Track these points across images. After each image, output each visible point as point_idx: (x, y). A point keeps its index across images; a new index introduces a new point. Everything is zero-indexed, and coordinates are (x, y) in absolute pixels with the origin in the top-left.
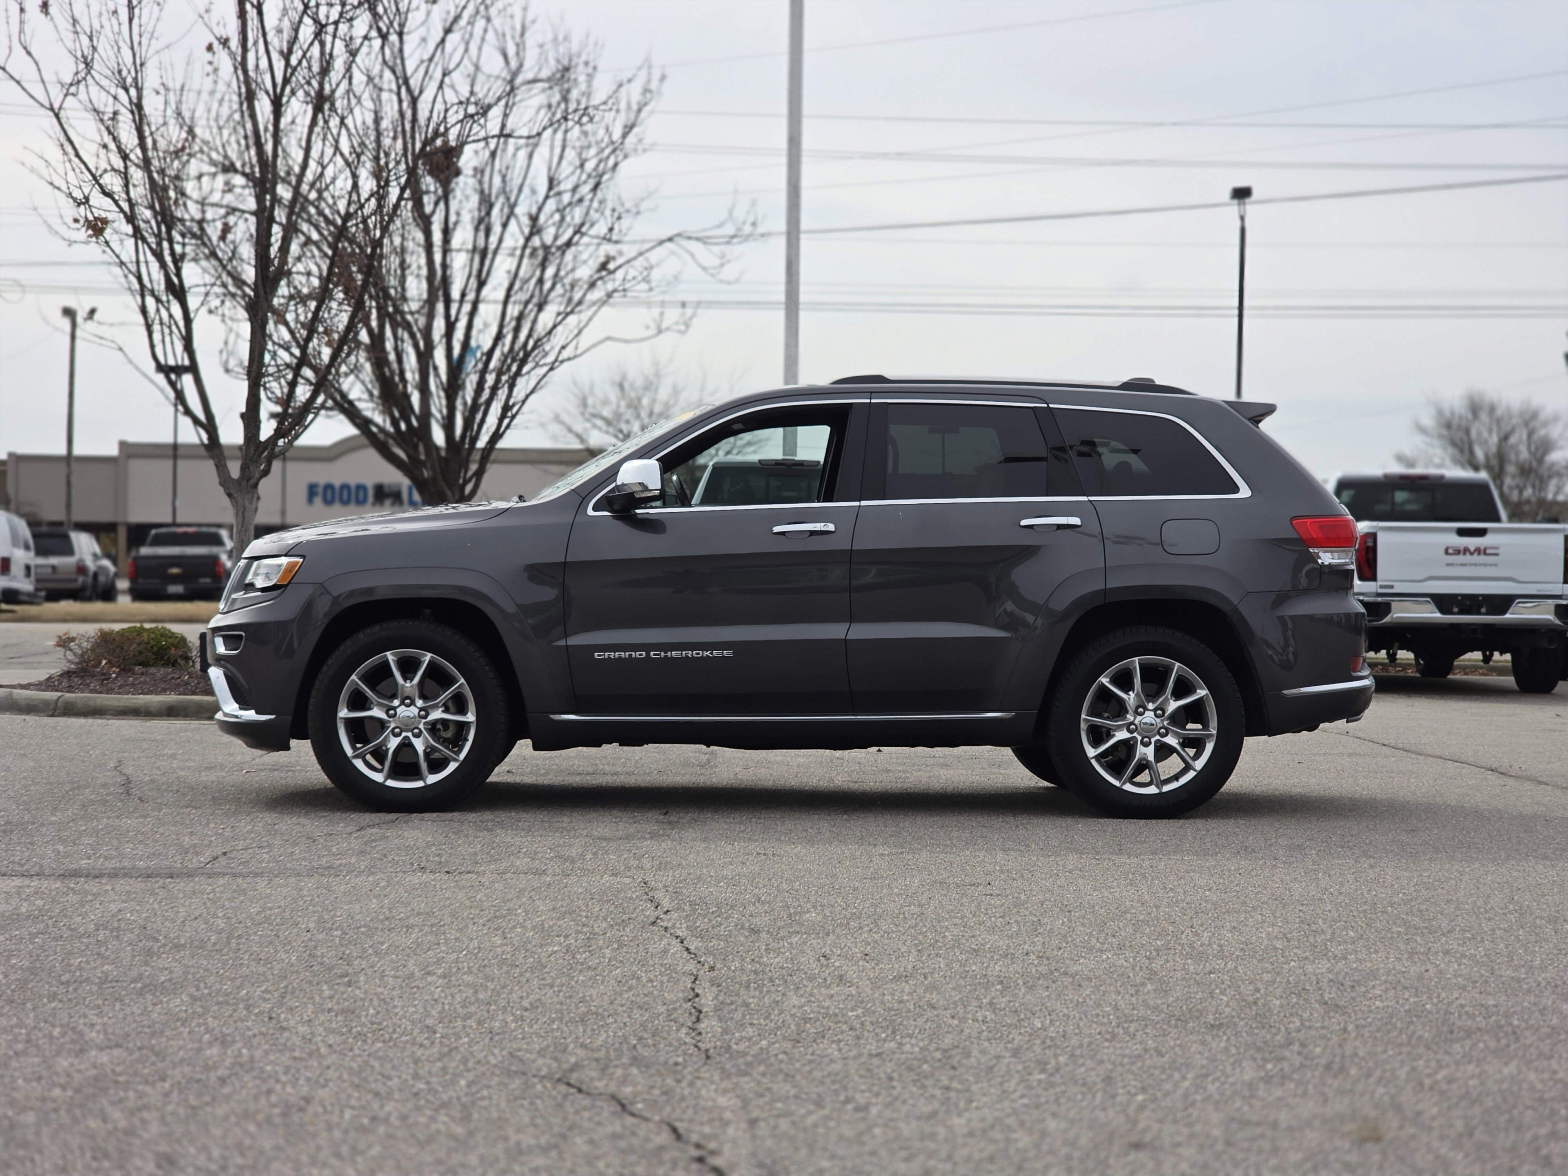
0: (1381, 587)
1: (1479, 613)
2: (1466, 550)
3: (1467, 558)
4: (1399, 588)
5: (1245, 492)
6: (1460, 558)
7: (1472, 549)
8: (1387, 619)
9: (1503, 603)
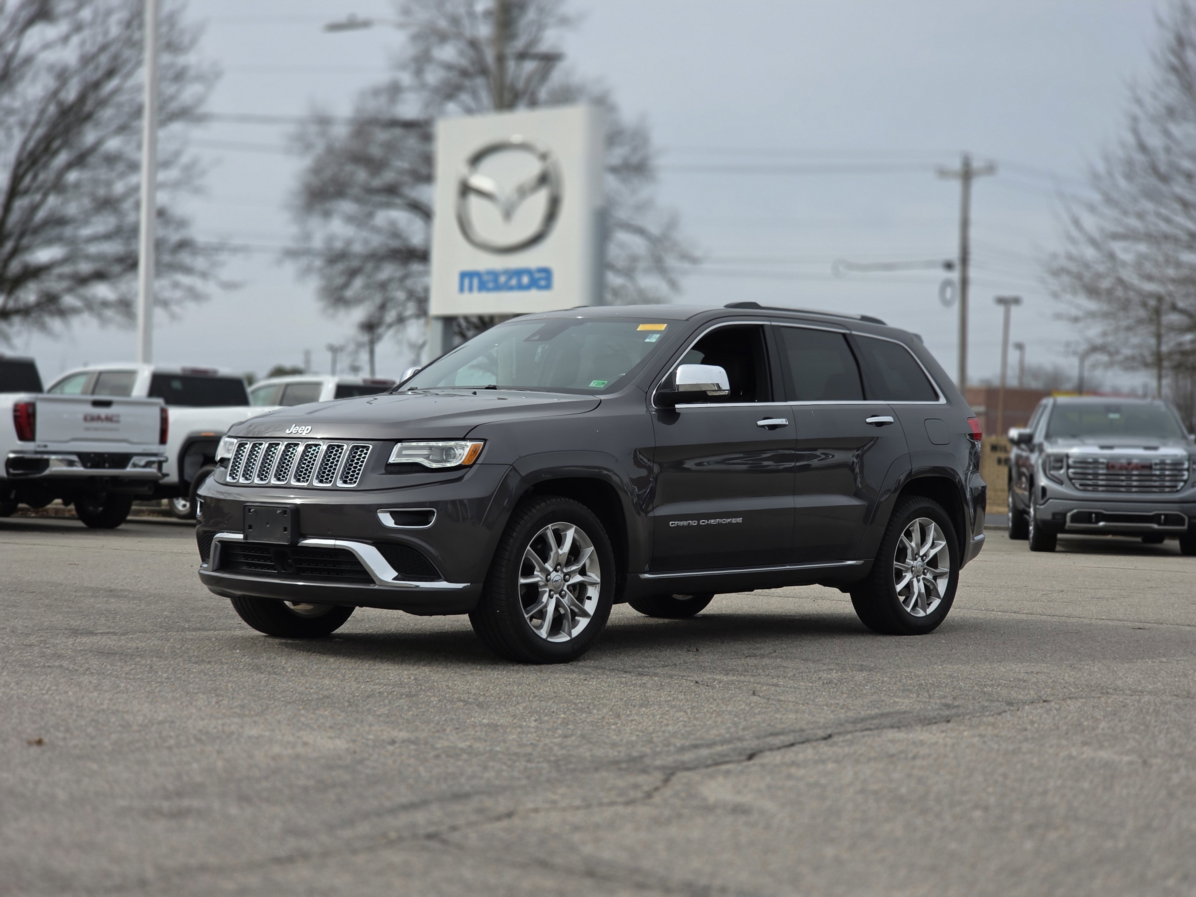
0: (39, 446)
1: (104, 467)
2: (98, 418)
3: (98, 424)
4: (52, 447)
5: (942, 401)
6: (95, 424)
7: (103, 416)
8: (47, 472)
9: (122, 460)
